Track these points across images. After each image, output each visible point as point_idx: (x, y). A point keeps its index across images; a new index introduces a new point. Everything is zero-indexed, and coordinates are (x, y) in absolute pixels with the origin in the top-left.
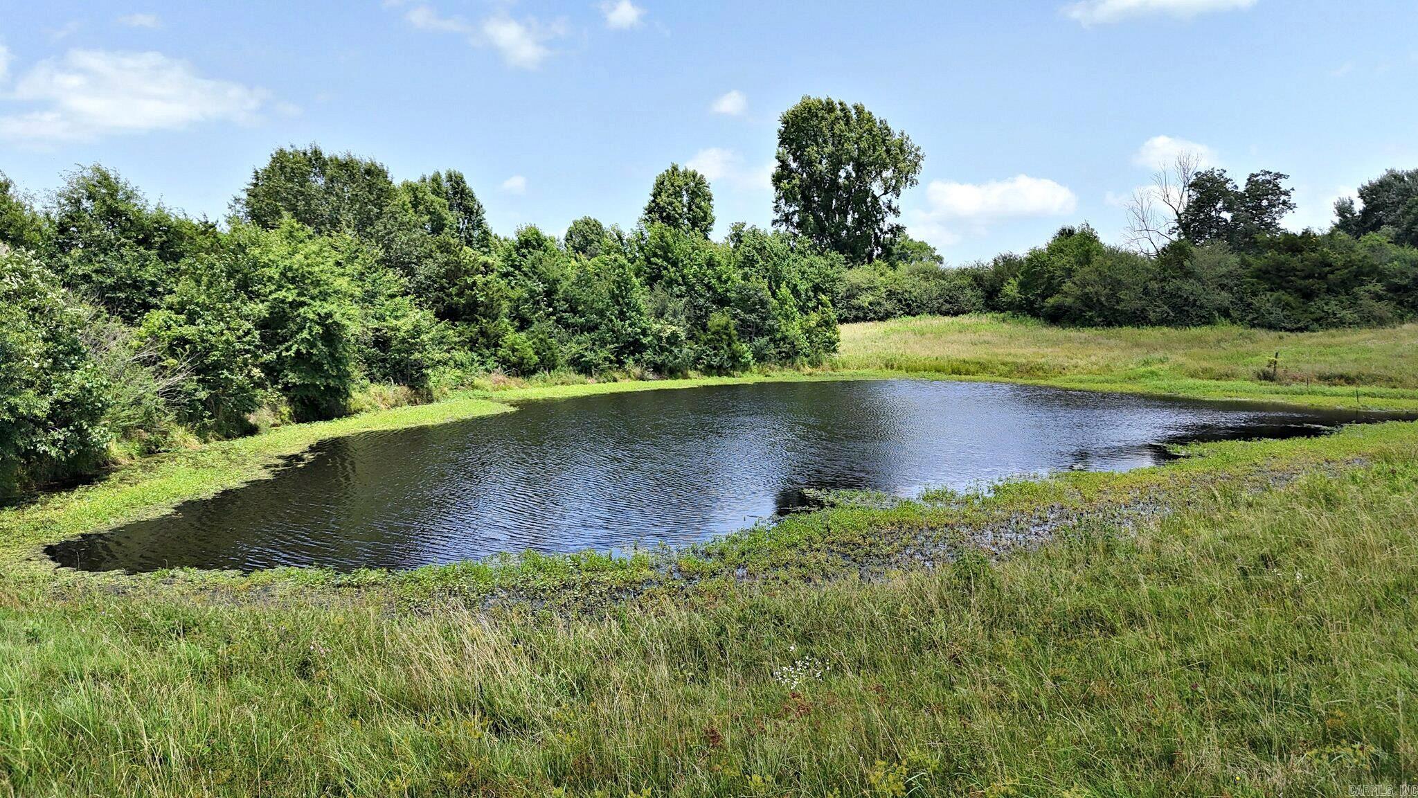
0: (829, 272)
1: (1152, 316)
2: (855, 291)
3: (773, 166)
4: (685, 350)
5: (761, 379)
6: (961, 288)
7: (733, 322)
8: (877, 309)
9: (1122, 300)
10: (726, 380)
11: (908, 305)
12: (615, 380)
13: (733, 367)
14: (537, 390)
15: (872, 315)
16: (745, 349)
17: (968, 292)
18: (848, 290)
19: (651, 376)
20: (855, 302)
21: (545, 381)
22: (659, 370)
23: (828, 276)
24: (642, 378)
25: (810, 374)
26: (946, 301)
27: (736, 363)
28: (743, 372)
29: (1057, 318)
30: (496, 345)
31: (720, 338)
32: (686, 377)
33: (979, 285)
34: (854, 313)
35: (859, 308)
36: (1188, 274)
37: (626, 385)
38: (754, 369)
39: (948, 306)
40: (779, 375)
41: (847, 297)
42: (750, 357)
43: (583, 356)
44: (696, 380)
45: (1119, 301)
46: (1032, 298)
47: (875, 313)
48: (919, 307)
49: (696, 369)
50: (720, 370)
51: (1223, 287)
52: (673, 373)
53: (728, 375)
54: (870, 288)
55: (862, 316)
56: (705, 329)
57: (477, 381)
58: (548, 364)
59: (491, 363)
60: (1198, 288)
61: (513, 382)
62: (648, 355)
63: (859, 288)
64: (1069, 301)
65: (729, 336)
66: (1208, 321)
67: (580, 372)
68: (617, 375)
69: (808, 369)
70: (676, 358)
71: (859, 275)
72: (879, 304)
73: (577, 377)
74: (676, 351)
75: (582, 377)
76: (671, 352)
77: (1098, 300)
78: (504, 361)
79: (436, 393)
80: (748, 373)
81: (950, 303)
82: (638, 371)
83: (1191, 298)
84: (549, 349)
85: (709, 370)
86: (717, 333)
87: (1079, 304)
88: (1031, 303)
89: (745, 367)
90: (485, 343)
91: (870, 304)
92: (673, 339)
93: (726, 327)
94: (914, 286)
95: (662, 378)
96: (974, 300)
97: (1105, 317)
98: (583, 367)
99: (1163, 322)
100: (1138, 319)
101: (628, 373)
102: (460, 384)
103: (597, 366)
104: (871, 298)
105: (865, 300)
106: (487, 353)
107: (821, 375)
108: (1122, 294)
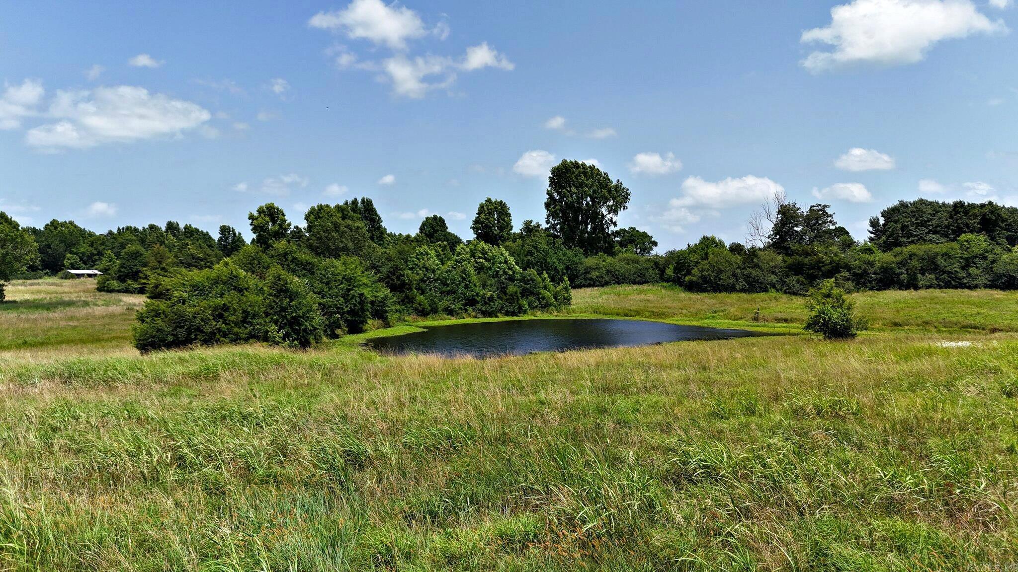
0: (575, 259)
1: (737, 287)
2: (589, 270)
3: (545, 198)
4: (496, 303)
5: (532, 318)
6: (647, 269)
7: (519, 290)
8: (600, 279)
9: (722, 279)
10: (515, 318)
11: (618, 278)
12: (464, 318)
13: (519, 312)
14: (430, 322)
15: (598, 283)
16: (525, 303)
17: (651, 271)
18: (585, 269)
19: (480, 316)
20: (589, 276)
21: (433, 318)
22: (485, 314)
23: (574, 261)
24: (475, 317)
25: (556, 316)
26: (639, 276)
27: (521, 310)
28: (524, 314)
29: (691, 287)
30: (413, 302)
31: (512, 299)
32: (497, 316)
33: (657, 267)
34: (588, 282)
35: (591, 279)
36: (756, 266)
37: (469, 320)
38: (529, 313)
39: (640, 278)
40: (540, 315)
41: (585, 273)
42: (527, 307)
43: (449, 307)
44: (502, 318)
45: (720, 279)
46: (680, 276)
47: (600, 282)
48: (624, 279)
49: (501, 313)
50: (513, 314)
51: (773, 273)
52: (490, 315)
53: (517, 316)
54: (597, 268)
55: (592, 284)
56: (505, 294)
57: (406, 318)
58: (434, 311)
59: (411, 311)
60: (760, 274)
61: (419, 319)
62: (479, 306)
63: (590, 268)
64: (694, 279)
65: (517, 296)
66: (766, 290)
67: (448, 315)
68: (464, 316)
69: (556, 313)
70: (492, 308)
71: (590, 261)
72: (602, 277)
73: (447, 317)
74: (492, 304)
75: (449, 317)
76: (490, 305)
77: (710, 279)
78: (416, 309)
79: (391, 324)
80: (526, 315)
81: (640, 277)
82: (474, 314)
83: (756, 278)
84: (435, 304)
85: (507, 314)
86: (511, 295)
87: (700, 281)
88: (679, 279)
89: (525, 312)
90: (407, 301)
91: (597, 277)
92: (491, 299)
93: (516, 293)
94: (621, 267)
95: (485, 317)
96: (653, 275)
97: (714, 287)
98: (450, 312)
99: (743, 290)
100: (731, 289)
101: (469, 314)
102: (399, 319)
103: (456, 311)
104: (597, 274)
105: (594, 274)
106: (409, 306)
107: (562, 316)
108: (723, 276)
